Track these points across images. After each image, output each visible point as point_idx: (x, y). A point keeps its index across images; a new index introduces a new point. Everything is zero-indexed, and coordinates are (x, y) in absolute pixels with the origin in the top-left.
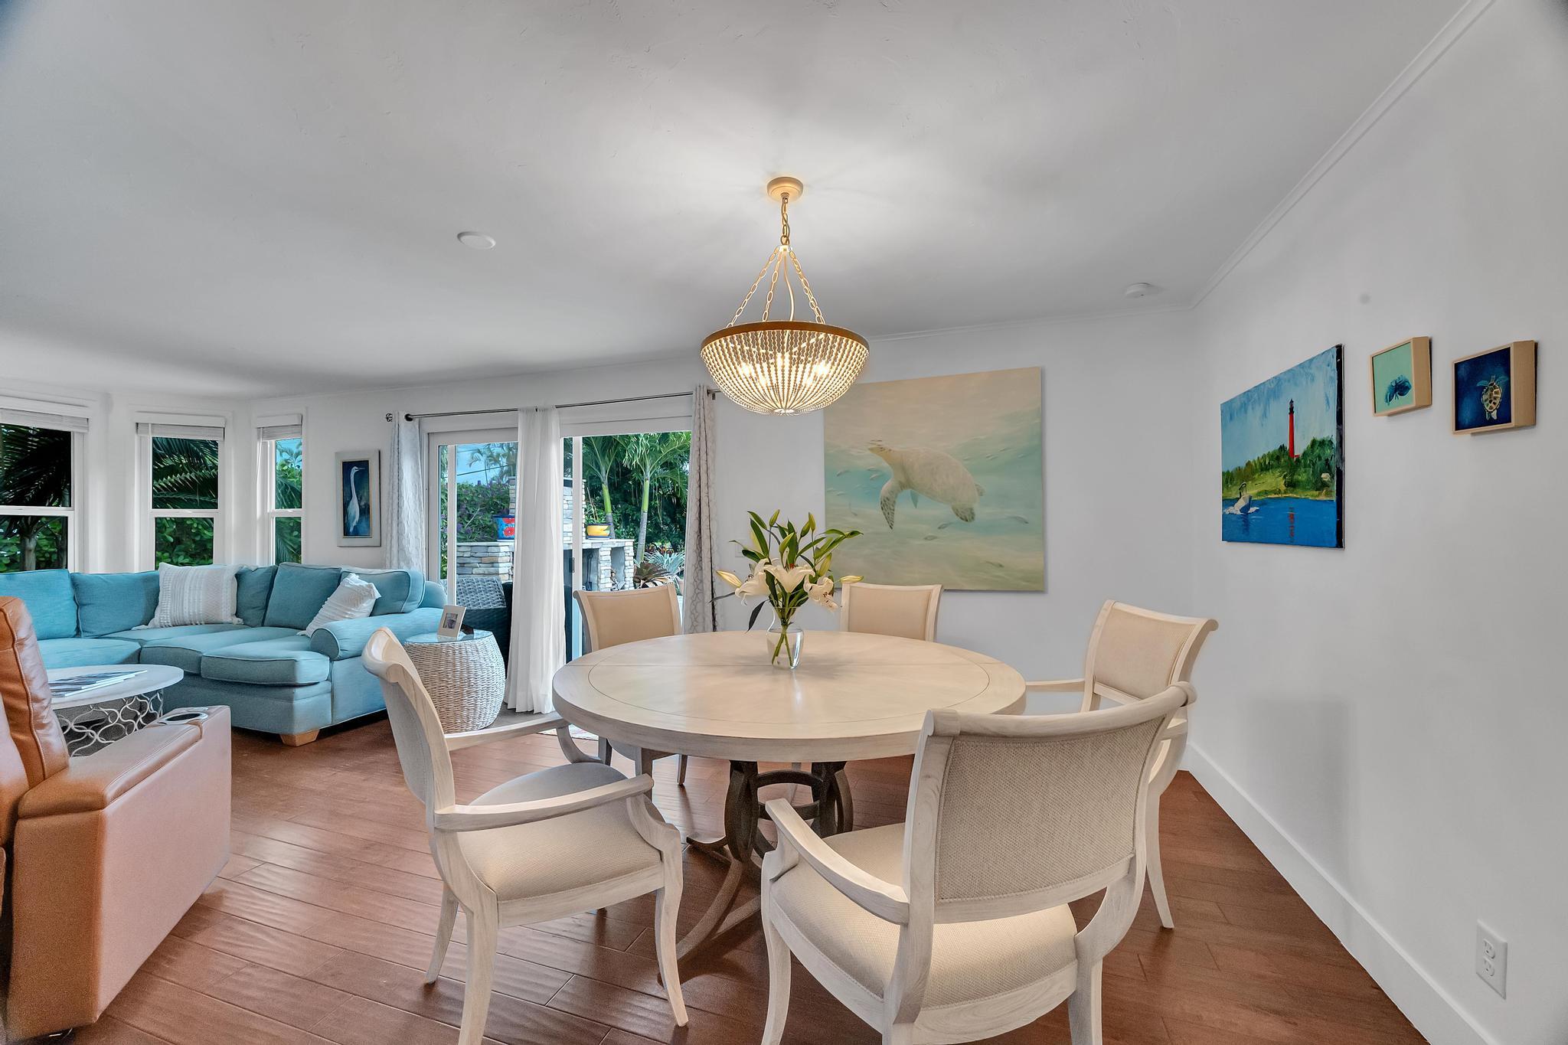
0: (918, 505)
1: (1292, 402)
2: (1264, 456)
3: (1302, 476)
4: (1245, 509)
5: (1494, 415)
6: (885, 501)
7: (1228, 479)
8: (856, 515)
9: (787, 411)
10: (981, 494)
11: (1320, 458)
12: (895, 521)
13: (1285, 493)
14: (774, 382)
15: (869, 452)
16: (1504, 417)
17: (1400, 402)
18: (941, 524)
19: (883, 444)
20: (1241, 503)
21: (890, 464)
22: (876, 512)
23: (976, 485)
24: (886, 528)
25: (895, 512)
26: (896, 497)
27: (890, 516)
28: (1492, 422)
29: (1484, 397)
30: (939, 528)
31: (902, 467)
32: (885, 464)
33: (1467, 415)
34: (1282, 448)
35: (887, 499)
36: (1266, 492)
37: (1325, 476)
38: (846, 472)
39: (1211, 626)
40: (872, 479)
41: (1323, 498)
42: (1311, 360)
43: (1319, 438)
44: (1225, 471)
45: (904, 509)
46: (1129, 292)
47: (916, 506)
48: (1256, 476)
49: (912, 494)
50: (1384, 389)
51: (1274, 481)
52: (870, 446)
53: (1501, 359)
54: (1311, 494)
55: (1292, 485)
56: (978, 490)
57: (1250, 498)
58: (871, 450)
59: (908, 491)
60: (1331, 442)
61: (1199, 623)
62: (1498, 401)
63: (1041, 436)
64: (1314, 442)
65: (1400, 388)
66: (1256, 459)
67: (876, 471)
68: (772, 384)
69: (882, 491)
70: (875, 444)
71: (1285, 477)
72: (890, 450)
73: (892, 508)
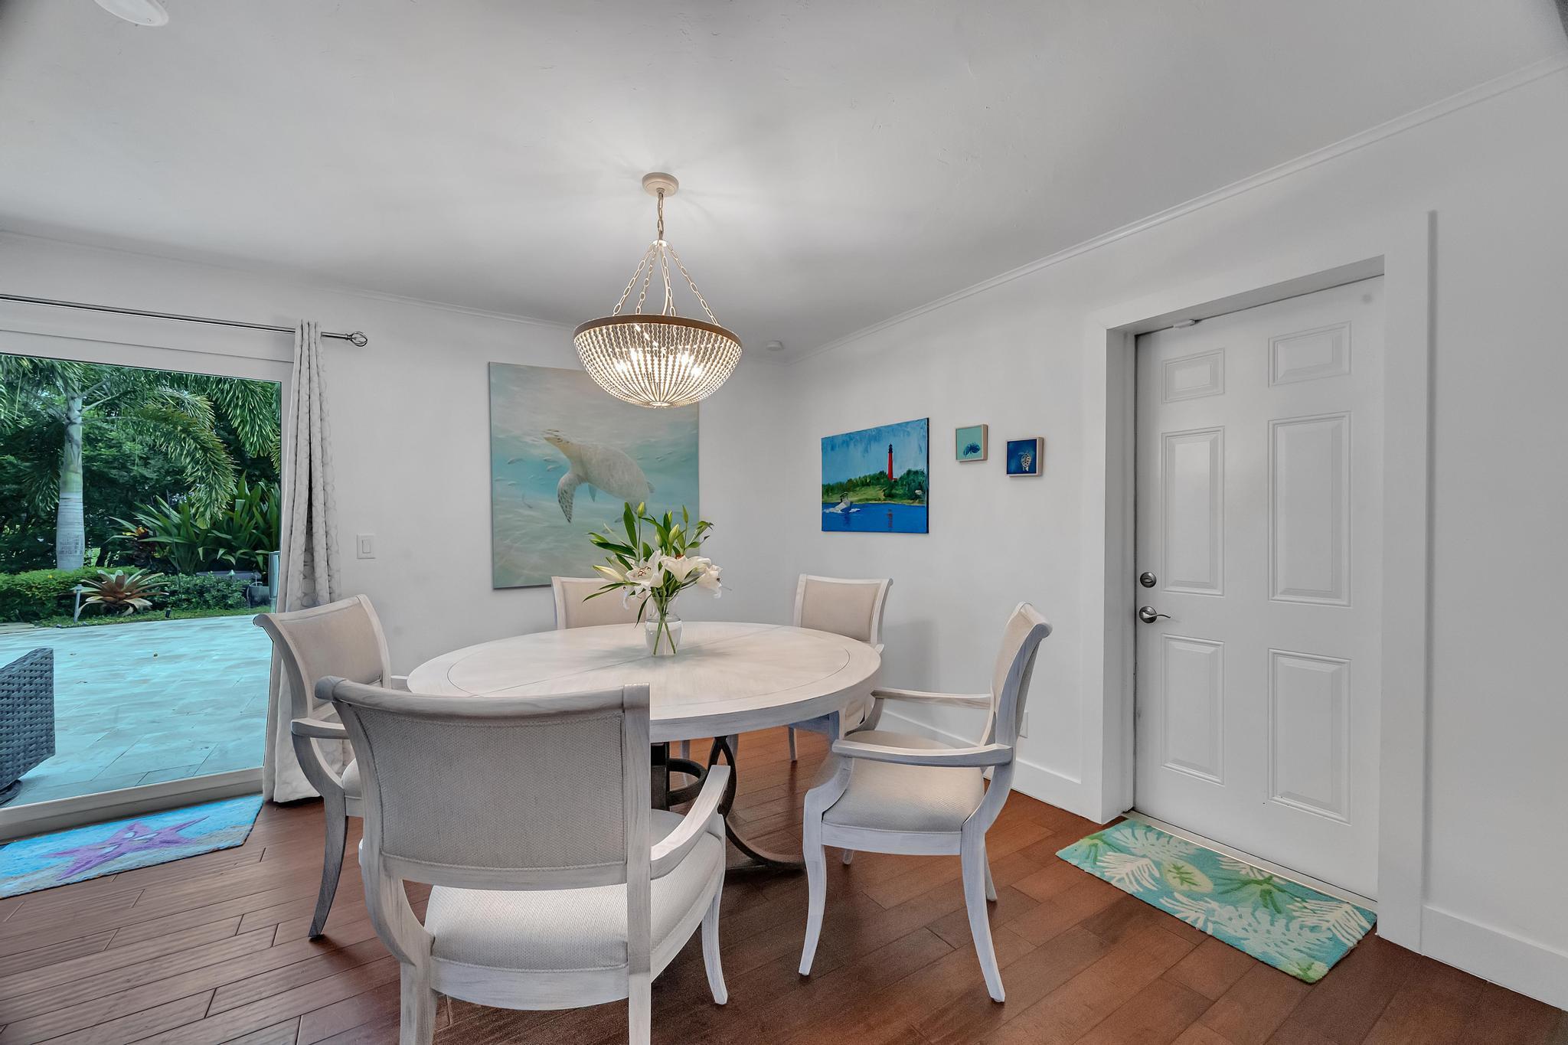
0: (596, 498)
1: (891, 446)
2: (865, 477)
3: (899, 491)
4: (846, 511)
5: (1027, 469)
6: (562, 493)
7: (827, 490)
8: (530, 507)
9: (664, 405)
10: (652, 492)
11: (914, 481)
12: (573, 514)
13: (885, 500)
14: (650, 370)
15: (545, 441)
16: (1033, 470)
17: (971, 455)
18: (617, 518)
19: (559, 434)
20: (842, 506)
21: (568, 457)
22: (555, 506)
23: (648, 483)
24: (565, 521)
25: (573, 505)
26: (574, 490)
27: (568, 509)
28: (1026, 472)
29: (1022, 460)
30: (616, 522)
31: (579, 460)
32: (564, 456)
33: (1013, 467)
34: (882, 473)
35: (565, 491)
36: (867, 500)
37: (918, 492)
38: (518, 460)
39: (891, 582)
40: (548, 471)
41: (916, 504)
42: (907, 423)
43: (914, 469)
44: (826, 483)
45: (582, 502)
46: (770, 346)
47: (594, 500)
48: (858, 489)
49: (590, 488)
50: (963, 447)
51: (876, 493)
52: (547, 436)
53: (1032, 443)
54: (907, 502)
55: (890, 496)
56: (649, 487)
57: (851, 503)
58: (547, 439)
59: (586, 486)
60: (923, 473)
61: (885, 582)
62: (1029, 463)
63: (696, 445)
64: (909, 472)
65: (974, 449)
66: (858, 478)
67: (554, 462)
68: (647, 371)
69: (559, 483)
70: (551, 434)
71: (884, 491)
72: (568, 442)
73: (570, 501)
